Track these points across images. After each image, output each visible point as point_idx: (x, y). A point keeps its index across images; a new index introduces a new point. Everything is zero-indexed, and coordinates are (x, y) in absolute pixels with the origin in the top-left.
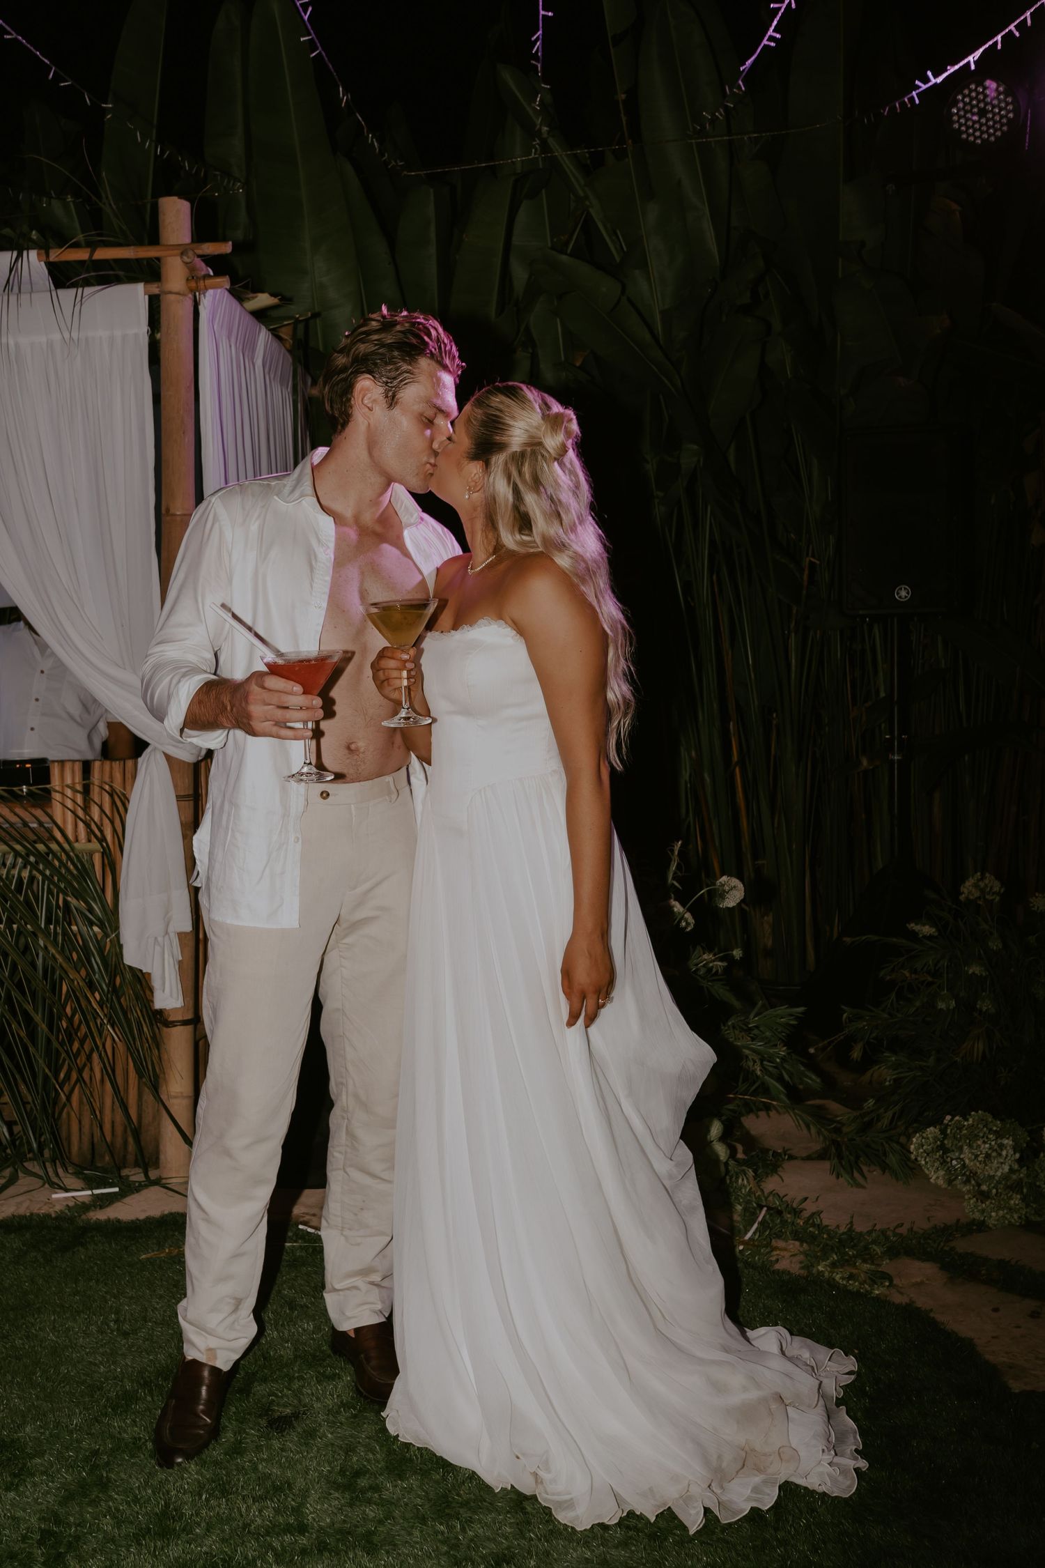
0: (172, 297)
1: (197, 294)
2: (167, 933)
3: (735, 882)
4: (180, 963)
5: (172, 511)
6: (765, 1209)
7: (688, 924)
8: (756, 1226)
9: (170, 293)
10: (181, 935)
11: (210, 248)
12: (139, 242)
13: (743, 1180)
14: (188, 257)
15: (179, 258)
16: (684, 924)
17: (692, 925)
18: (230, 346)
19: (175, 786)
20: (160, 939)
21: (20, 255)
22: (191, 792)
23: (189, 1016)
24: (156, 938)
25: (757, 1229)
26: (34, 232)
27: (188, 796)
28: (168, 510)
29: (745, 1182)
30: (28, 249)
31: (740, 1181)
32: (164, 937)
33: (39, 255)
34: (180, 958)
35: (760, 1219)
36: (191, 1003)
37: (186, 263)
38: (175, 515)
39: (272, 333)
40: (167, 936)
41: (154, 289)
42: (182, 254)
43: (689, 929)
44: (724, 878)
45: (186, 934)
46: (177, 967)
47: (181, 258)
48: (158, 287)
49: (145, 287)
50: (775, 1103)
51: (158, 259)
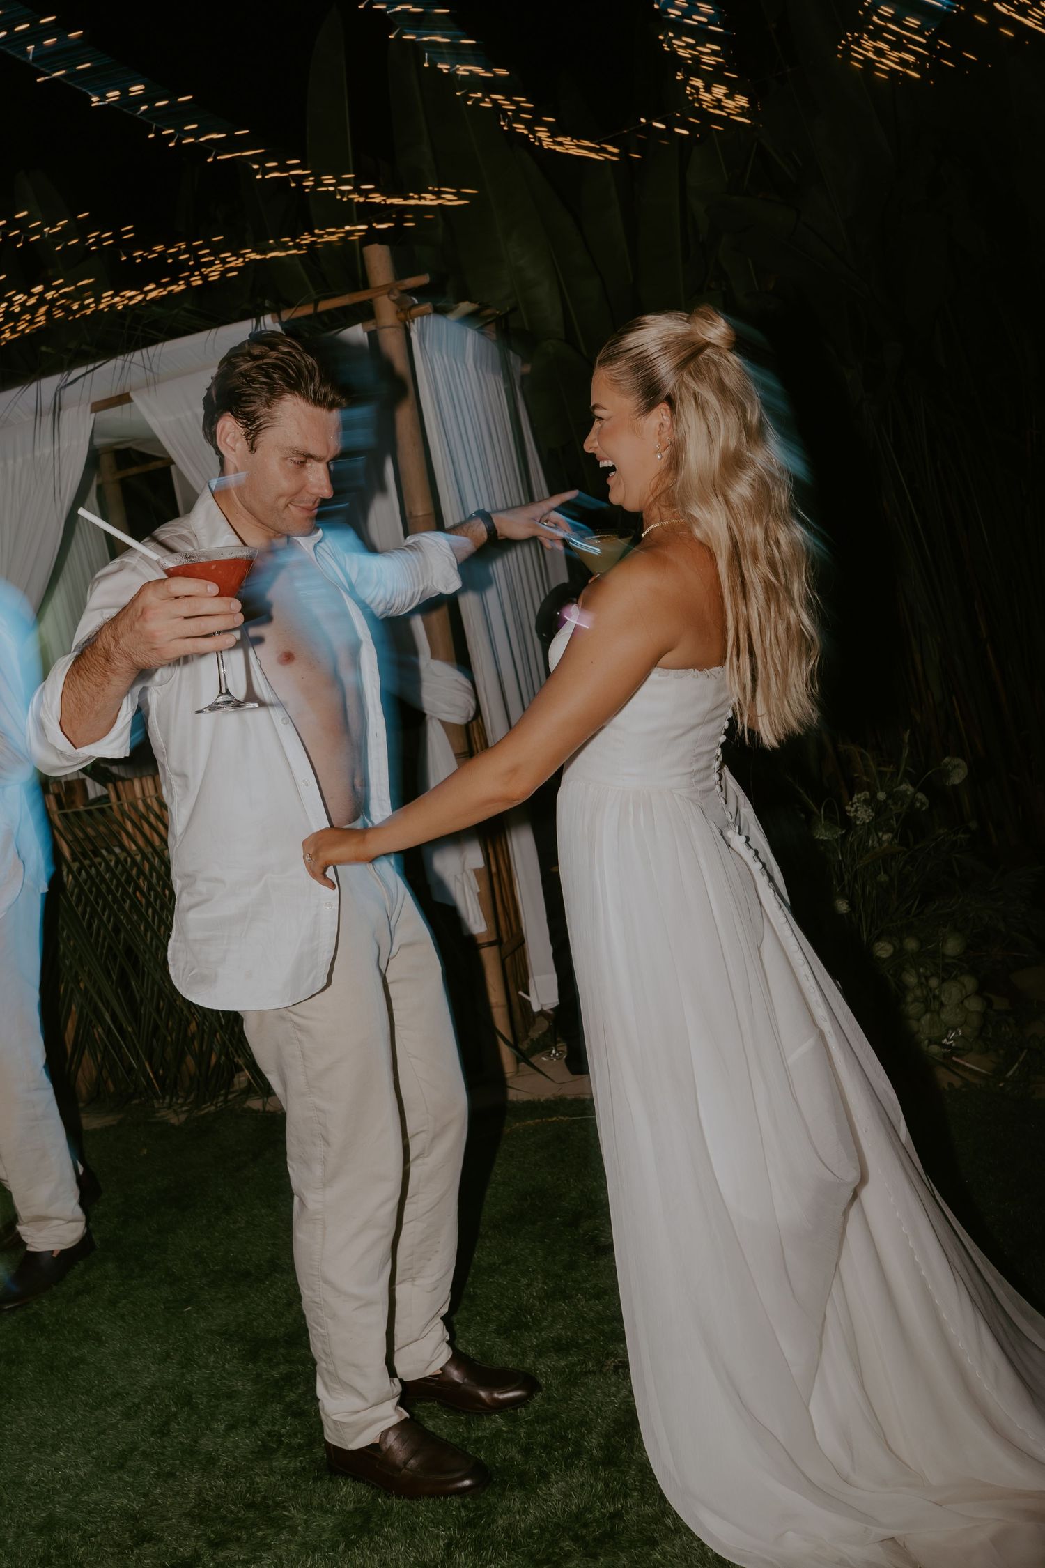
0: (387, 331)
1: (407, 323)
2: (464, 871)
3: (959, 761)
4: (479, 894)
5: (414, 514)
6: (1025, 1051)
7: (922, 804)
8: (1017, 1065)
9: (385, 327)
10: (477, 872)
11: (412, 282)
12: (356, 289)
13: (1005, 1028)
14: (395, 295)
15: (386, 297)
16: (918, 805)
17: (927, 805)
18: (443, 358)
19: (453, 746)
20: (459, 877)
21: (258, 322)
22: (466, 749)
23: (493, 938)
24: (456, 876)
25: (1017, 1068)
26: (266, 301)
27: (465, 753)
28: (411, 513)
29: (1008, 1029)
30: (263, 315)
31: (1003, 1029)
32: (462, 874)
33: (272, 317)
34: (478, 890)
35: (1021, 1059)
36: (493, 926)
37: (393, 301)
38: (417, 517)
39: (478, 332)
40: (464, 874)
41: (373, 328)
42: (389, 294)
43: (924, 808)
44: (947, 759)
45: (480, 869)
46: (477, 898)
47: (389, 297)
48: (373, 324)
49: (363, 326)
50: (1026, 955)
51: (371, 300)
